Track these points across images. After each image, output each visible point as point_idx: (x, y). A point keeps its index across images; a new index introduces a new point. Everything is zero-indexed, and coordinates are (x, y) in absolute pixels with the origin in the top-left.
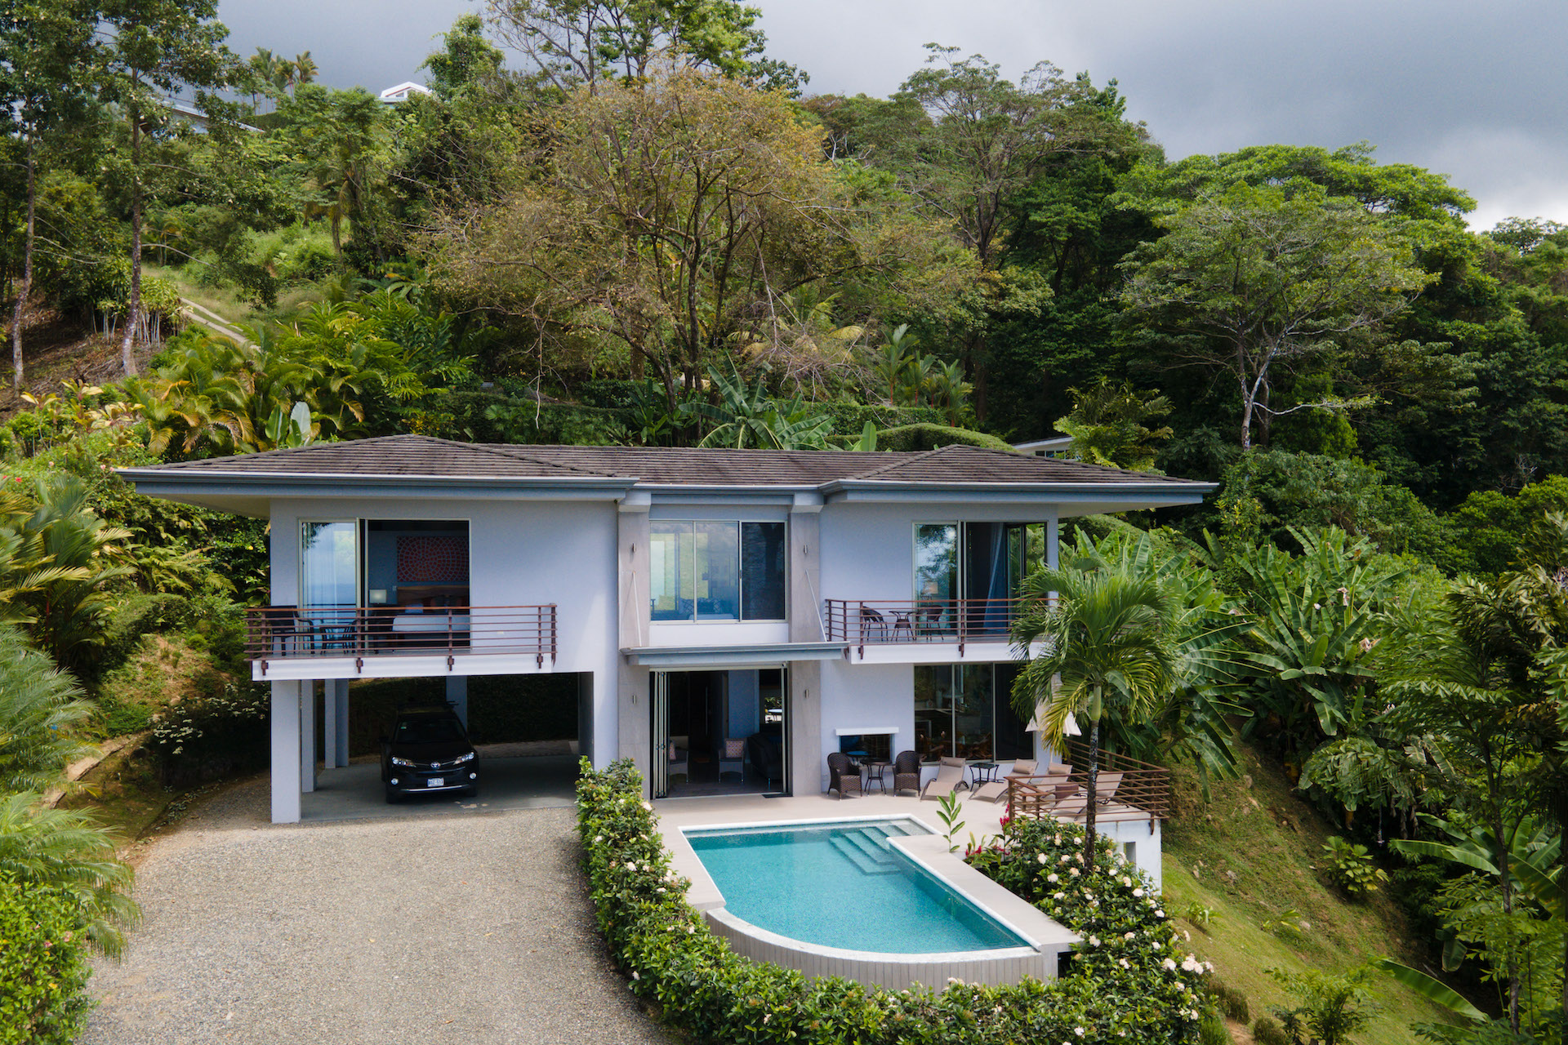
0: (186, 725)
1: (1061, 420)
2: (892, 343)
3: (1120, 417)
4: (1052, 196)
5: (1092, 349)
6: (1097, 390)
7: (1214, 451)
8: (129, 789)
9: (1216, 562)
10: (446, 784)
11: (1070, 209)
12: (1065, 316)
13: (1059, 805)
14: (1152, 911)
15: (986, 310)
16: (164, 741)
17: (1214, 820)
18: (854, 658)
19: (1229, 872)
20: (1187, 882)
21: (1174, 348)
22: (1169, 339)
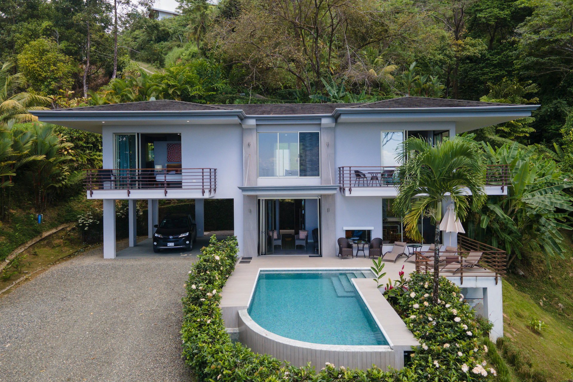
0: (90, 218)
1: (483, 97)
2: (409, 71)
3: (512, 94)
4: (488, 5)
5: (506, 71)
6: (501, 83)
7: (563, 110)
8: (66, 243)
9: (560, 158)
10: (175, 245)
11: (496, 11)
12: (494, 57)
13: (446, 267)
14: (465, 331)
15: (456, 57)
16: (81, 225)
17: (553, 278)
18: (347, 194)
19: (560, 304)
20: (533, 308)
21: (544, 64)
22: (541, 60)
